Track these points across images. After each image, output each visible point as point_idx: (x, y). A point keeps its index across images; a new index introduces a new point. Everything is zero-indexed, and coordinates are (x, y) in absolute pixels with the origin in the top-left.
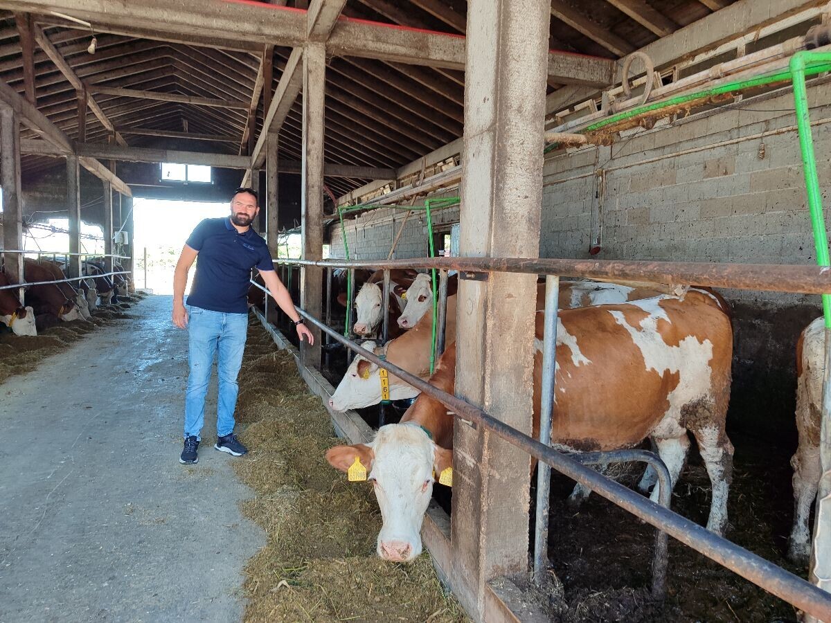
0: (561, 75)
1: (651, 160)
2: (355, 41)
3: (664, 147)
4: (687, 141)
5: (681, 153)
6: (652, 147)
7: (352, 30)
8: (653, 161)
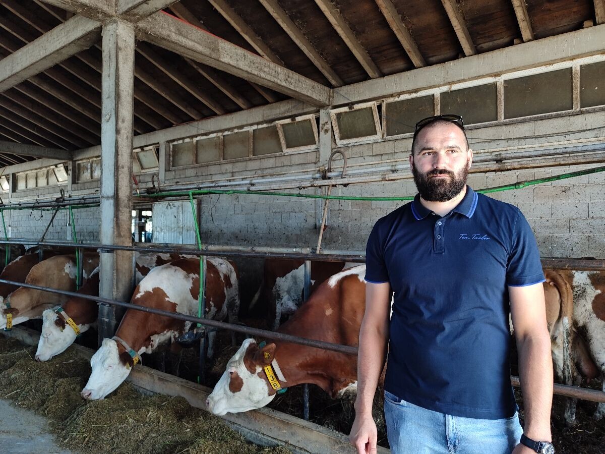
0: (304, 93)
1: (371, 163)
2: (161, 30)
3: (382, 155)
4: (402, 152)
5: (398, 160)
6: (371, 154)
7: (158, 18)
8: (372, 164)
